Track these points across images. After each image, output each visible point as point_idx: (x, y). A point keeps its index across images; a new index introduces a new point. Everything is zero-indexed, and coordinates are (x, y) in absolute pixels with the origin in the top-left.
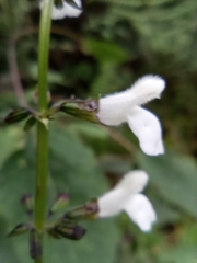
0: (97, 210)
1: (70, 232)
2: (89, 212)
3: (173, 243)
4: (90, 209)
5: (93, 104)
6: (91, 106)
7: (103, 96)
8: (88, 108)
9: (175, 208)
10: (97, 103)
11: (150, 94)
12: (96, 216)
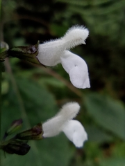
0: (41, 132)
1: (18, 148)
2: (35, 134)
3: (109, 155)
4: (36, 131)
5: (34, 49)
6: (32, 50)
7: (41, 43)
8: (30, 52)
9: (110, 133)
10: (37, 48)
11: (77, 40)
12: (40, 136)
